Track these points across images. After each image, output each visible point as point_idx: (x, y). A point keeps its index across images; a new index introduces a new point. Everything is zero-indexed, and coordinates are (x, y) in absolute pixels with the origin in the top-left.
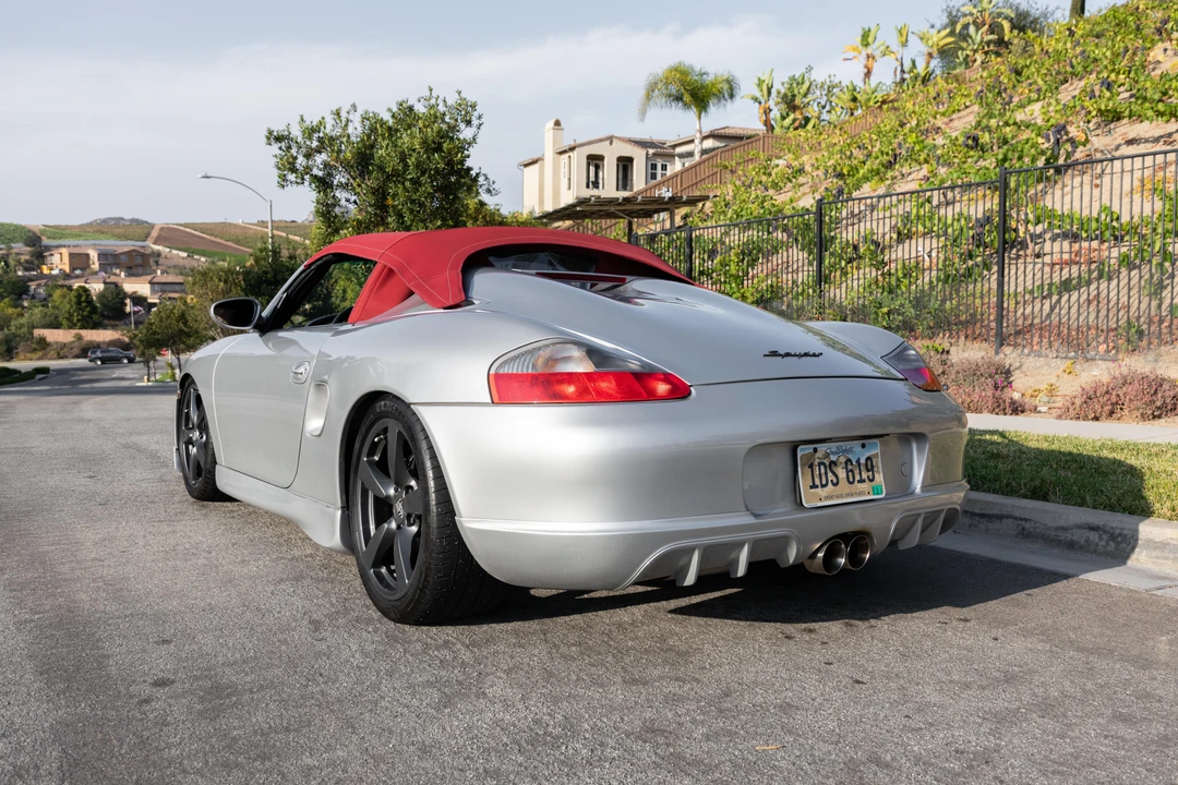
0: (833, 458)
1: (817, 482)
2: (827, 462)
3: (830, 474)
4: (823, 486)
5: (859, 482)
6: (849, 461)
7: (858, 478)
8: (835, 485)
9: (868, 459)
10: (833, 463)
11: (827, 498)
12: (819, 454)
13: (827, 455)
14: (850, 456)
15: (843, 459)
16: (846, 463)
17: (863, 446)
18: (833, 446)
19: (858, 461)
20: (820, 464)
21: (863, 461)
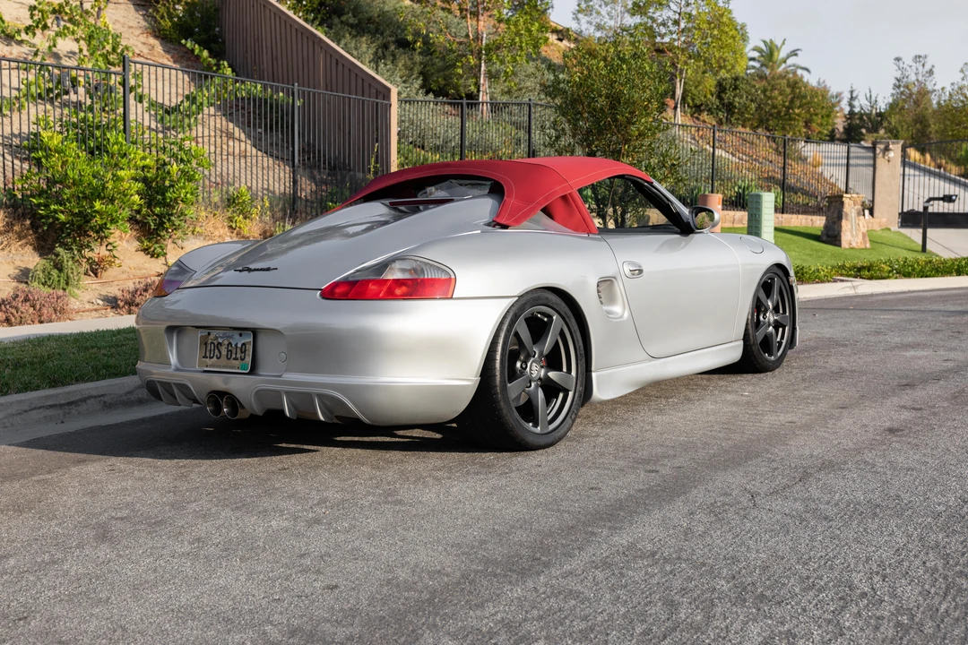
0: (220, 340)
1: (208, 355)
2: (216, 342)
3: (216, 351)
4: (211, 358)
5: (234, 359)
6: (230, 344)
7: (234, 356)
8: (218, 358)
9: (244, 344)
10: (220, 344)
11: (212, 366)
12: (212, 337)
13: (216, 338)
14: (231, 341)
15: (226, 342)
16: (228, 345)
17: (241, 335)
18: (221, 333)
19: (236, 345)
20: (211, 343)
21: (239, 345)
